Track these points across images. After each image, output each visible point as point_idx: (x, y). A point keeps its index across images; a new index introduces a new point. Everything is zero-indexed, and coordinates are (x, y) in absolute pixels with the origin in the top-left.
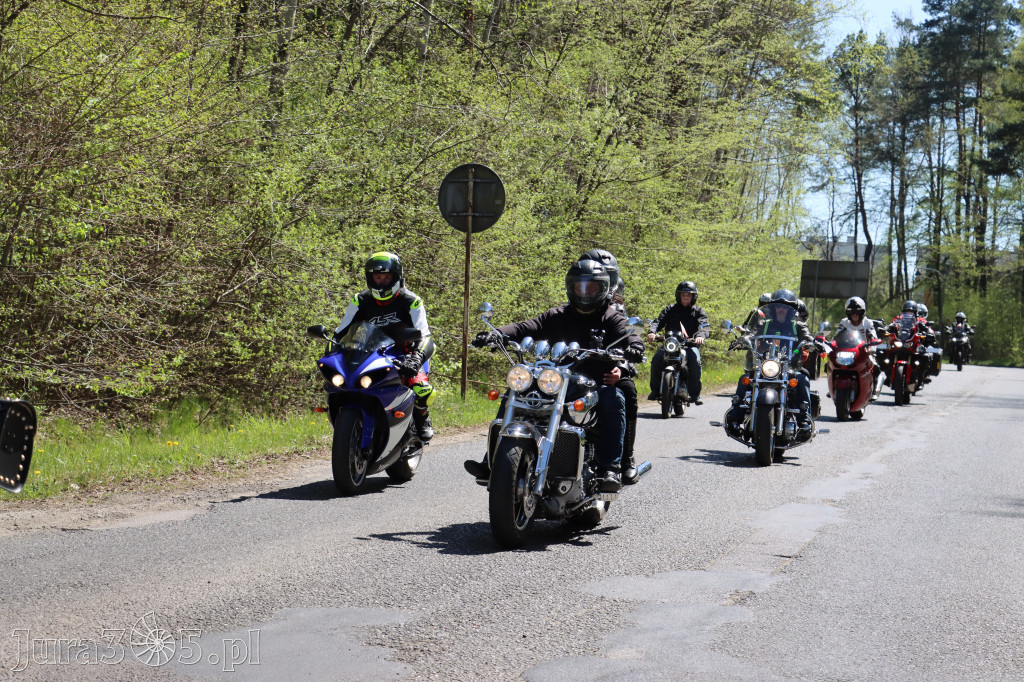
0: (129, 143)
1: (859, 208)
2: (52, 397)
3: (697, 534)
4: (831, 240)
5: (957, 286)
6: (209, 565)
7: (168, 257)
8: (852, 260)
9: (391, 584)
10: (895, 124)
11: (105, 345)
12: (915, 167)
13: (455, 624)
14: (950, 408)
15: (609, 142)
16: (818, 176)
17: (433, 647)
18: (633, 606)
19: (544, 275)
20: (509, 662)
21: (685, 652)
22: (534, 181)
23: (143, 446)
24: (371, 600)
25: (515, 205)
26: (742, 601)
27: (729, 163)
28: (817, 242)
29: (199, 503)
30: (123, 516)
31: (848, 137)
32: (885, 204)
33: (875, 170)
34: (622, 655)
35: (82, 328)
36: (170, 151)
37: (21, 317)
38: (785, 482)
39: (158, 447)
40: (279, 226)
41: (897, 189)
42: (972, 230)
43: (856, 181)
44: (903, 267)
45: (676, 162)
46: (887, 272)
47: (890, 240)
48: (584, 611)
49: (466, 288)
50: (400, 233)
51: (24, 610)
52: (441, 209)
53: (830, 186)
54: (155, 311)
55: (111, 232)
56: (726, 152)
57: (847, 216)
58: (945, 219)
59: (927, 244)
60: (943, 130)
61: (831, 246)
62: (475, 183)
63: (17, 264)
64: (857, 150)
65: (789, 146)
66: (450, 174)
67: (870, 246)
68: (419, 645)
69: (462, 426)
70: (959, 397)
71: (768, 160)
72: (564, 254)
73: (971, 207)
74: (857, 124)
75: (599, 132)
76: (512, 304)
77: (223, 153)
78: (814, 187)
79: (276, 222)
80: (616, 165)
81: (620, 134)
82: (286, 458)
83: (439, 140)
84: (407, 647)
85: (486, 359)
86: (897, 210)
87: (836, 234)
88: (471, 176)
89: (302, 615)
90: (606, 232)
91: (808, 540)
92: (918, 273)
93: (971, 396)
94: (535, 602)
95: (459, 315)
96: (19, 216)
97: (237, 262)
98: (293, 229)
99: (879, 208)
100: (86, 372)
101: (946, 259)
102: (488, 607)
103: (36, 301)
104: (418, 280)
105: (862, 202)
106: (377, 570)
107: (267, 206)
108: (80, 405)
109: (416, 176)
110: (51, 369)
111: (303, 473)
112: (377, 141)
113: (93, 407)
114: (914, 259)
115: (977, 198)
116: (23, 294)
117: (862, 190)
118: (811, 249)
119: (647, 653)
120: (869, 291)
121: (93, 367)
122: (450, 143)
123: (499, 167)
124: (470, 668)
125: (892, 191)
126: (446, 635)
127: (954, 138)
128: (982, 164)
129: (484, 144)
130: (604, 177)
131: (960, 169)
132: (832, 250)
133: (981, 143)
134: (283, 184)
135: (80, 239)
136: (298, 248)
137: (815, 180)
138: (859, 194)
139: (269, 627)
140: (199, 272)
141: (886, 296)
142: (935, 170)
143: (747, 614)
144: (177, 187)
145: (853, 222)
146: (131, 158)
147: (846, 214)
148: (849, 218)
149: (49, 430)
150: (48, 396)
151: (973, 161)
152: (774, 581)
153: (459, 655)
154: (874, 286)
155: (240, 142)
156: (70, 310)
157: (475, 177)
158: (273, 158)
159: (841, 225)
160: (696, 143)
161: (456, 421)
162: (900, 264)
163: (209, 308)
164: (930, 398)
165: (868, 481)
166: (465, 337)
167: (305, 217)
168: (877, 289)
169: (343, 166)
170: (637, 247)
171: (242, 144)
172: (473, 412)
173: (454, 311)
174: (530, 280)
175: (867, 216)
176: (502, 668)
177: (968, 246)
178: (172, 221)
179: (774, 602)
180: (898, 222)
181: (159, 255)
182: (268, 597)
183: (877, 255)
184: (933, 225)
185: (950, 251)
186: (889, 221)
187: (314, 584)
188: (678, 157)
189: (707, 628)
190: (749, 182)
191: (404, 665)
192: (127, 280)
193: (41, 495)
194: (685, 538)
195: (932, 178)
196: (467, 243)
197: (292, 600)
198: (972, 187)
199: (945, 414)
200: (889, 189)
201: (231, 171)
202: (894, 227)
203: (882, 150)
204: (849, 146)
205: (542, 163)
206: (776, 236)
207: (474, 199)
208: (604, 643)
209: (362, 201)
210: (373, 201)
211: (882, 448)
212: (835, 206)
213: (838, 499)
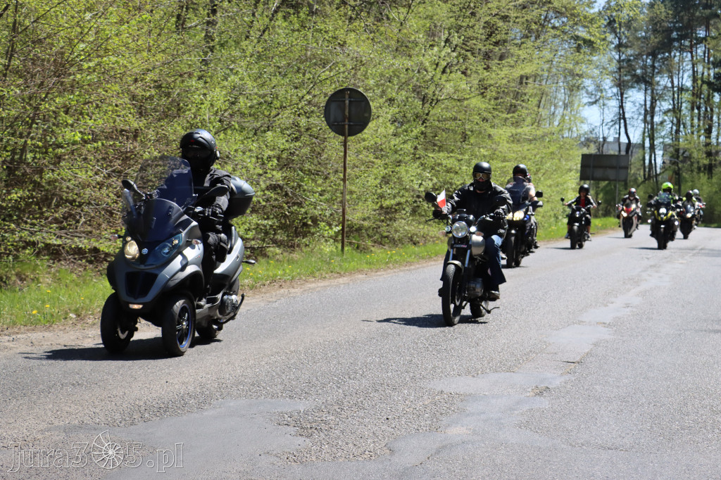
0: (107, 75)
1: (622, 117)
2: (56, 254)
3: (508, 347)
4: (601, 140)
5: (692, 171)
6: (167, 371)
7: (135, 155)
8: (617, 153)
9: (294, 383)
10: (647, 57)
11: (92, 217)
12: (662, 87)
13: (339, 410)
14: (687, 257)
15: (444, 71)
16: (592, 94)
17: (323, 426)
18: (465, 398)
19: (399, 166)
20: (377, 437)
21: (500, 429)
22: (391, 100)
24: (280, 394)
25: (378, 117)
26: (541, 394)
27: (529, 85)
28: (591, 141)
31: (613, 67)
32: (640, 114)
33: (633, 89)
34: (457, 431)
35: (76, 205)
36: (136, 81)
37: (33, 198)
38: (570, 310)
41: (648, 103)
42: (703, 131)
43: (620, 98)
44: (653, 158)
45: (490, 86)
46: (642, 162)
47: (644, 139)
48: (429, 401)
49: (344, 176)
50: (296, 138)
51: (39, 401)
52: (326, 120)
53: (601, 101)
55: (95, 140)
56: (527, 79)
57: (613, 123)
58: (683, 123)
59: (670, 142)
60: (681, 60)
61: (602, 143)
62: (350, 101)
63: (30, 161)
64: (620, 76)
65: (572, 74)
66: (333, 96)
67: (629, 144)
68: (313, 425)
69: (342, 273)
70: (693, 249)
71: (557, 83)
72: (413, 151)
73: (702, 115)
74: (620, 58)
75: (437, 65)
76: (376, 186)
77: (173, 82)
78: (590, 102)
80: (449, 88)
81: (452, 66)
83: (324, 72)
84: (305, 426)
85: (358, 226)
86: (649, 118)
87: (605, 135)
88: (347, 97)
89: (232, 404)
90: (443, 136)
91: (586, 351)
92: (664, 163)
93: (702, 249)
94: (395, 395)
95: (339, 195)
96: (31, 127)
99: (636, 117)
100: (79, 236)
101: (684, 153)
102: (362, 399)
103: (43, 187)
104: (309, 170)
105: (624, 113)
106: (283, 373)
107: (204, 119)
108: (75, 259)
109: (308, 97)
110: (54, 234)
112: (280, 73)
113: (84, 261)
114: (661, 152)
115: (706, 109)
116: (35, 182)
117: (624, 104)
118: (588, 146)
119: (474, 430)
120: (629, 176)
121: (84, 232)
122: (332, 74)
123: (367, 90)
124: (350, 442)
125: (645, 105)
126: (333, 418)
127: (690, 66)
128: (709, 84)
129: (356, 74)
130: (441, 96)
131: (694, 87)
132: (603, 146)
133: (709, 69)
134: (215, 103)
135: (74, 143)
136: (225, 148)
137: (590, 97)
138: (621, 107)
139: (209, 413)
141: (640, 179)
142: (675, 89)
143: (544, 403)
144: (141, 106)
145: (617, 126)
146: (109, 86)
147: (612, 121)
149: (54, 277)
150: (52, 253)
151: (703, 82)
152: (562, 379)
153: (342, 432)
154: (632, 172)
155: (185, 73)
156: (67, 193)
157: (350, 97)
158: (207, 85)
160: (505, 71)
161: (337, 269)
162: (651, 156)
164: (672, 250)
165: (628, 310)
166: (344, 210)
167: (230, 126)
168: (634, 174)
169: (256, 90)
170: (465, 146)
171: (186, 76)
172: (350, 262)
173: (336, 191)
174: (389, 169)
175: (628, 122)
176: (372, 441)
177: (699, 143)
178: (138, 130)
179: (562, 394)
180: (649, 127)
181: (129, 154)
182: (208, 392)
183: (634, 150)
184: (674, 128)
185: (686, 146)
186: (643, 125)
187: (240, 383)
188: (492, 82)
189: (516, 412)
190: (544, 99)
191: (303, 439)
192: (107, 171)
193: (49, 322)
194: (500, 350)
195: (674, 95)
196: (345, 144)
197: (225, 395)
198: (702, 101)
199: (683, 262)
200: (643, 103)
201: (178, 94)
202: (647, 130)
203: (638, 76)
204: (614, 72)
205: (397, 87)
206: (563, 137)
207: (349, 113)
208: (443, 423)
209: (270, 115)
210: (278, 115)
211: (639, 286)
212: (605, 115)
213: (608, 322)
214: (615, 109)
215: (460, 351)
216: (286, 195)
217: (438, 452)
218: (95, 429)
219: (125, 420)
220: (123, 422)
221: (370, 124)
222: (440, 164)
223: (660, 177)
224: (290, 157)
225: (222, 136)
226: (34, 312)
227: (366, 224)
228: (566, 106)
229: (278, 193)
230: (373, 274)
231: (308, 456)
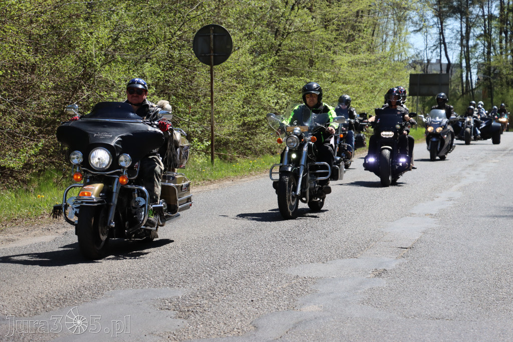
1: (442, 42)
3: (352, 237)
4: (426, 62)
5: (502, 85)
7: (33, 86)
8: (439, 73)
9: (173, 274)
12: (475, 16)
13: (211, 295)
14: (499, 157)
15: (293, 9)
16: (417, 24)
17: (198, 309)
18: (315, 280)
19: (257, 89)
20: (244, 316)
21: (347, 306)
22: (249, 34)
23: (23, 199)
24: (162, 284)
25: (239, 48)
26: (379, 275)
27: (365, 18)
28: (418, 63)
29: (58, 231)
30: (13, 240)
32: (457, 39)
33: (451, 19)
34: (310, 309)
38: (403, 204)
39: (32, 199)
40: (99, 65)
41: (464, 30)
42: (509, 52)
43: (440, 26)
44: (469, 76)
45: (332, 19)
46: (460, 79)
47: (461, 60)
48: (287, 284)
49: (212, 98)
50: (171, 68)
52: (195, 52)
53: (424, 29)
54: (27, 119)
56: (362, 12)
57: (435, 47)
58: (493, 46)
59: (483, 61)
61: (426, 65)
62: (214, 36)
64: (440, 7)
65: (399, 7)
66: (199, 31)
67: (449, 64)
68: (190, 308)
69: (212, 180)
70: (504, 150)
71: (387, 15)
72: (269, 77)
73: (508, 38)
75: (287, 3)
76: (240, 107)
77: (63, 23)
78: (414, 31)
79: (97, 63)
80: (297, 22)
81: (299, 3)
83: (192, 11)
84: (184, 310)
85: (225, 140)
86: (464, 42)
87: (429, 58)
88: (212, 32)
89: (121, 294)
90: (293, 62)
91: (417, 238)
92: (478, 79)
94: (258, 281)
95: (208, 115)
97: (75, 88)
99: (454, 41)
101: (494, 70)
102: (230, 285)
104: (182, 95)
105: (444, 38)
106: (165, 266)
107: (91, 54)
109: (179, 33)
112: (154, 13)
114: (475, 71)
117: (444, 31)
119: (325, 308)
120: (450, 91)
122: (199, 13)
123: (228, 26)
124: (221, 321)
125: (461, 31)
126: (207, 302)
129: (219, 12)
130: (291, 29)
131: (501, 15)
132: (427, 67)
134: (100, 40)
136: (110, 78)
137: (415, 26)
138: (442, 33)
139: (102, 302)
140: (52, 94)
141: (459, 93)
142: (486, 17)
143: (383, 282)
144: (37, 44)
145: (438, 50)
146: (6, 25)
147: (434, 45)
151: (508, 9)
152: (397, 262)
153: (214, 313)
154: (452, 88)
155: (73, 15)
157: (214, 32)
158: (93, 25)
159: (432, 52)
160: (344, 7)
161: (208, 177)
162: (467, 74)
163: (59, 116)
164: (487, 152)
165: (452, 202)
166: (212, 127)
167: (114, 59)
168: (454, 90)
169: (134, 28)
170: (312, 71)
171: (74, 17)
172: (218, 171)
173: (205, 112)
174: (249, 92)
175: (447, 46)
176: (239, 320)
177: (507, 62)
178: (34, 64)
179: (398, 275)
180: (465, 49)
181: (28, 86)
182: (101, 284)
183: (453, 69)
184: (486, 50)
185: (497, 65)
186: (460, 48)
187: (127, 276)
188: (334, 16)
189: (359, 291)
190: (377, 29)
191: (182, 320)
192: (9, 100)
194: (345, 240)
195: (485, 22)
196: (211, 72)
197: (115, 286)
198: (509, 26)
199: (496, 161)
200: (460, 30)
201: (68, 33)
202: (463, 52)
203: (454, 7)
204: (435, 5)
205: (254, 22)
206: (394, 60)
207: (214, 45)
208: (299, 302)
209: (148, 49)
210: (154, 49)
211: (459, 182)
212: (428, 41)
213: (434, 213)
214: (436, 35)
215: (312, 242)
217: (295, 327)
219: (30, 311)
220: (28, 313)
221: (232, 55)
222: (292, 86)
223: (476, 91)
224: (165, 84)
225: (107, 67)
227: (231, 138)
228: (395, 34)
230: (238, 180)
231: (186, 334)
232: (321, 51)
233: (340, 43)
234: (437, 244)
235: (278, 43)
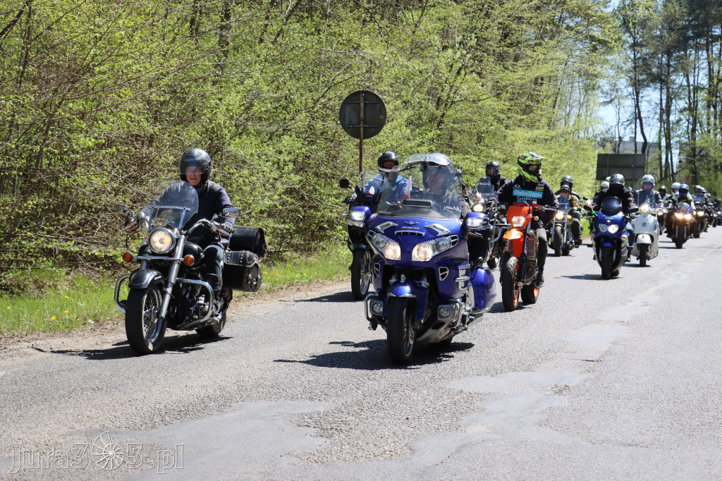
0: (121, 80)
1: (638, 116)
2: (73, 261)
3: (527, 346)
4: (617, 139)
5: (709, 169)
6: (186, 374)
7: (151, 161)
8: (633, 153)
9: (313, 385)
10: (662, 56)
11: (109, 224)
12: (678, 86)
13: (359, 411)
14: (705, 255)
15: (459, 73)
16: (607, 94)
17: (343, 427)
18: (482, 396)
20: (398, 437)
21: (520, 427)
22: (406, 102)
24: (300, 396)
25: (393, 120)
26: (560, 392)
27: (544, 86)
28: (607, 141)
31: (630, 65)
32: (656, 113)
33: (648, 89)
34: (476, 429)
35: (92, 212)
36: (150, 86)
37: (49, 204)
38: (588, 309)
40: (228, 138)
41: (664, 102)
42: (719, 130)
43: (635, 97)
44: (669, 157)
45: (506, 86)
46: (658, 161)
47: (660, 139)
48: (449, 400)
50: (312, 141)
51: (60, 406)
52: (341, 124)
53: (616, 101)
54: (142, 199)
55: (110, 143)
56: (542, 79)
57: (629, 122)
58: (699, 122)
59: (686, 140)
60: (697, 58)
61: (618, 143)
62: (365, 104)
63: (44, 167)
64: (635, 75)
65: (587, 73)
66: (347, 98)
67: (645, 143)
68: (334, 426)
70: (711, 248)
71: (572, 83)
73: (718, 113)
74: (635, 57)
75: (451, 66)
77: (188, 87)
78: (605, 102)
79: (226, 135)
80: (464, 90)
81: (467, 67)
82: (237, 299)
83: (339, 75)
84: (325, 427)
86: (665, 117)
87: (621, 135)
88: (362, 99)
89: (251, 406)
90: (458, 137)
91: (605, 349)
92: (680, 162)
93: (720, 247)
94: (414, 395)
96: (47, 133)
98: (237, 139)
99: (652, 116)
100: (95, 243)
101: (700, 151)
102: (381, 399)
103: (59, 193)
104: (325, 174)
105: (639, 112)
107: (219, 123)
108: (92, 265)
109: (323, 100)
110: (71, 241)
111: (249, 310)
112: (294, 76)
113: (101, 268)
114: (678, 151)
116: (51, 188)
117: (640, 103)
118: (604, 146)
119: (494, 429)
121: (100, 238)
122: (346, 77)
123: (381, 92)
124: (370, 441)
125: (661, 104)
126: (353, 418)
127: (705, 65)
129: (370, 76)
130: (456, 98)
131: (710, 86)
132: (619, 146)
134: (231, 107)
135: (89, 149)
136: (241, 153)
137: (606, 97)
138: (637, 106)
139: (229, 415)
140: (173, 171)
143: (563, 401)
144: (156, 111)
145: (633, 126)
146: (122, 90)
147: (628, 120)
148: (630, 123)
149: (72, 284)
150: (70, 260)
151: (719, 80)
152: (582, 377)
153: (362, 432)
155: (200, 78)
156: (84, 199)
157: (364, 100)
158: (223, 89)
159: (625, 129)
160: (520, 72)
162: (667, 155)
164: (690, 249)
165: (647, 308)
169: (271, 94)
170: (480, 147)
171: (201, 80)
175: (643, 122)
176: (392, 440)
177: (716, 142)
178: (153, 135)
179: (582, 392)
180: (665, 126)
181: (145, 160)
182: (228, 395)
183: (650, 150)
184: (691, 127)
185: (703, 145)
186: (659, 124)
187: (259, 386)
188: (508, 82)
189: (536, 411)
190: (559, 99)
191: (324, 439)
192: (123, 177)
193: (68, 328)
194: (518, 349)
195: (689, 93)
196: (360, 146)
197: (244, 397)
198: (718, 99)
199: (701, 260)
200: (659, 102)
201: (193, 99)
203: (653, 75)
204: (630, 72)
205: (413, 89)
206: (579, 137)
207: (364, 115)
208: (463, 422)
209: (285, 119)
210: (293, 119)
211: (657, 284)
212: (620, 115)
213: (626, 321)
214: (630, 108)
215: (479, 351)
216: (303, 198)
217: (458, 451)
218: (116, 433)
219: (146, 424)
221: (385, 127)
223: (677, 176)
224: (306, 161)
226: (53, 318)
228: (581, 105)
229: (294, 197)
231: (329, 456)
232: (492, 125)
233: (515, 115)
234: (630, 357)
235: (440, 114)
